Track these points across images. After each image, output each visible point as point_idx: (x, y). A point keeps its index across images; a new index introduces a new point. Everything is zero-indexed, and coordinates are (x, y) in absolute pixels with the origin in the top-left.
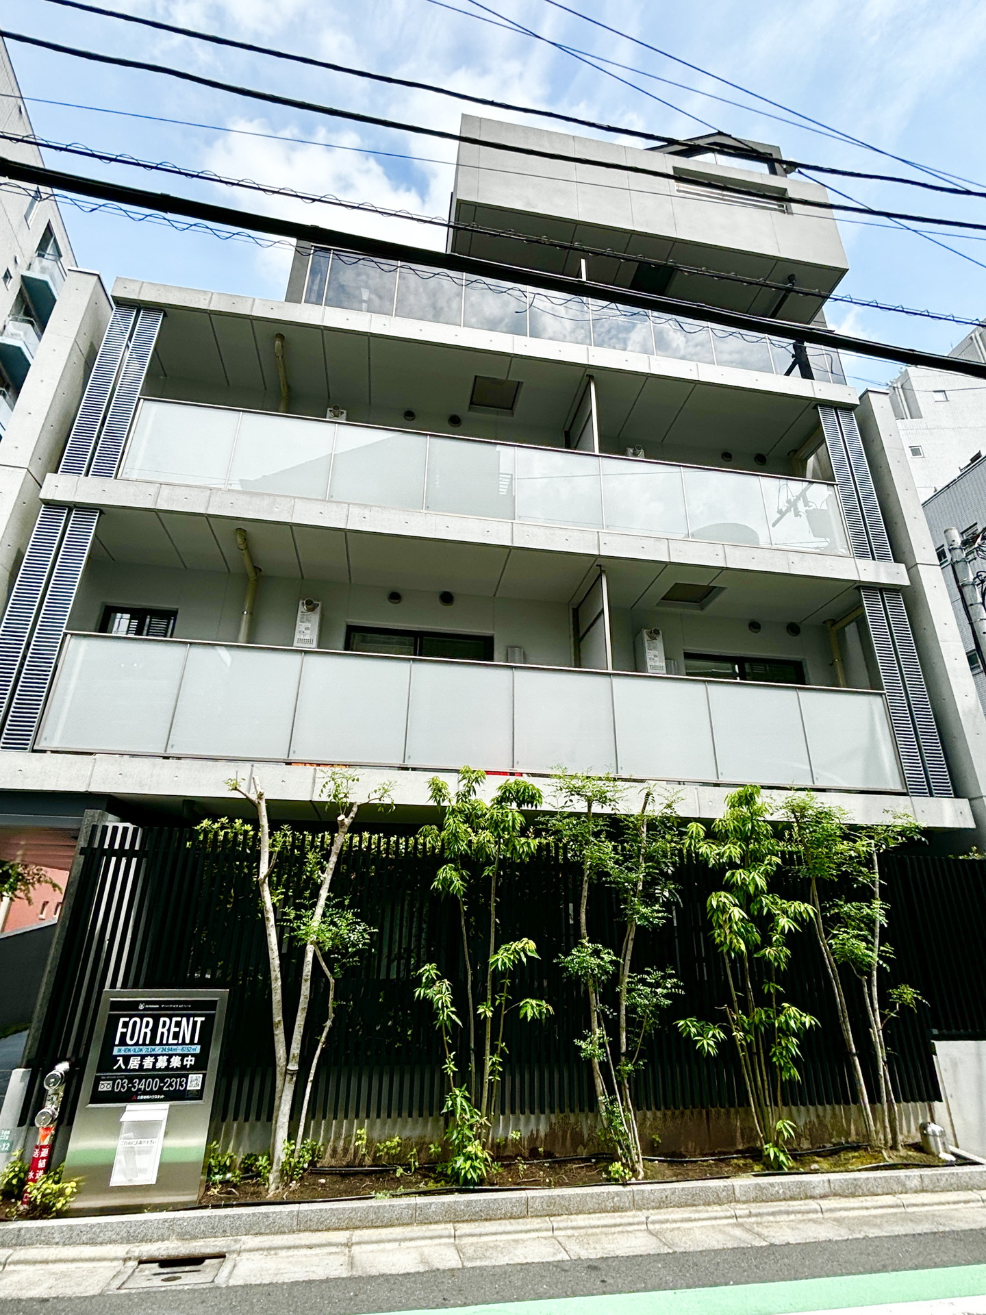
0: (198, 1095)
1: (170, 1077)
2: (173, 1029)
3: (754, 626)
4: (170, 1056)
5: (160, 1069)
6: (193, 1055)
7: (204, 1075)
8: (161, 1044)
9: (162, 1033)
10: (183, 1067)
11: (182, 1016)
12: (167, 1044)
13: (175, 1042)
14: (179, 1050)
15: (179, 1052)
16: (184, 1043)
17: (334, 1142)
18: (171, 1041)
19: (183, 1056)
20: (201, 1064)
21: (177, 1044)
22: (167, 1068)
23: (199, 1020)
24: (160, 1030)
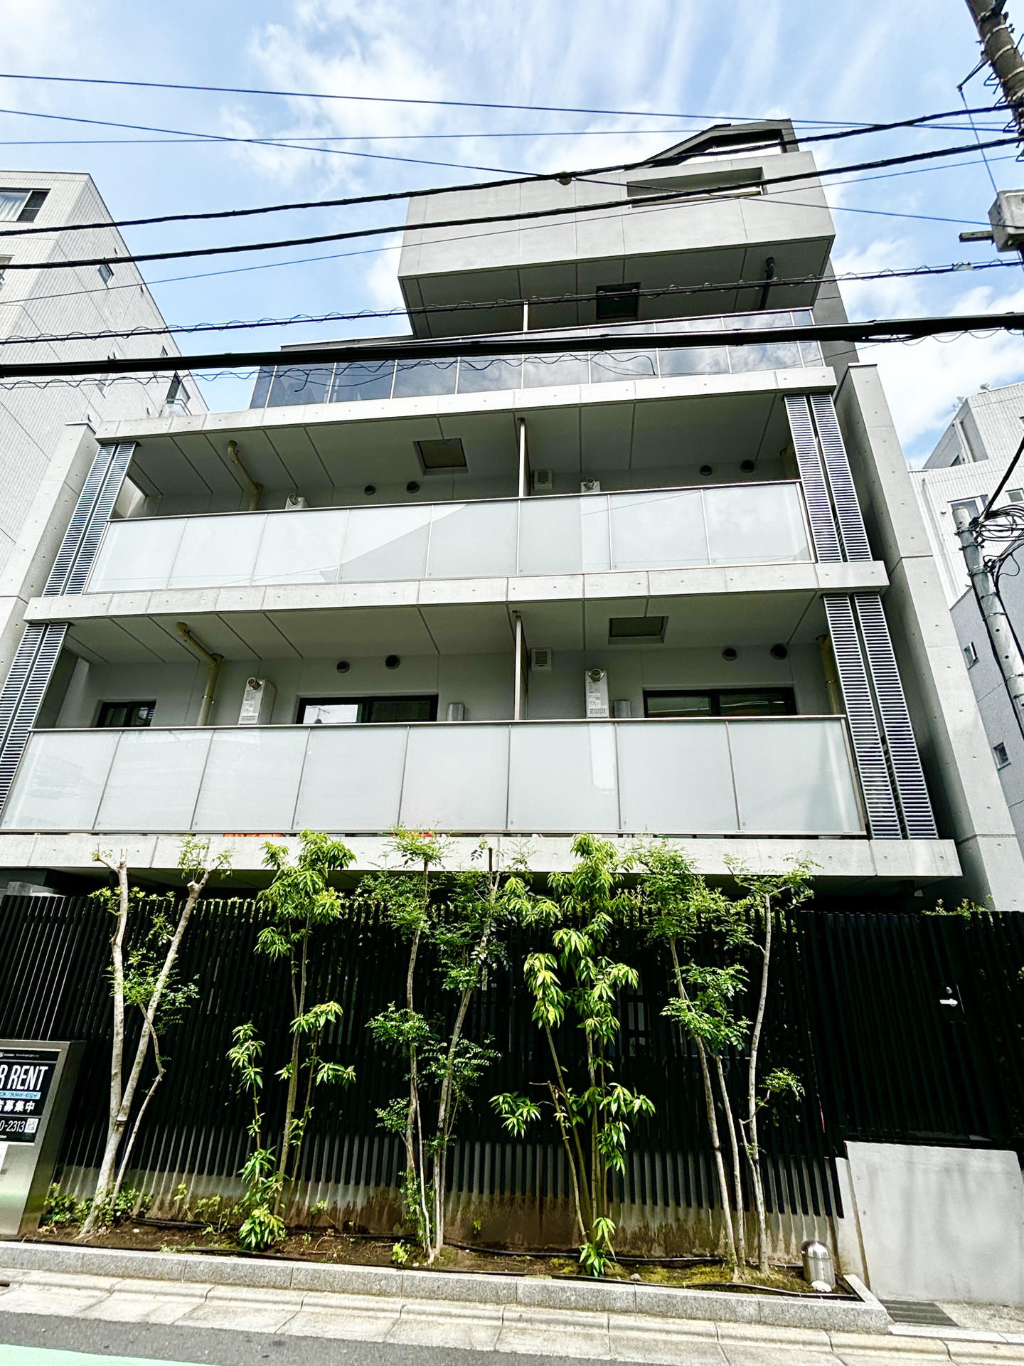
0: (31, 1138)
1: (14, 1119)
2: (23, 1076)
3: (730, 653)
4: (16, 1100)
5: (7, 1113)
6: (34, 1101)
7: (40, 1119)
8: (11, 1089)
9: (13, 1080)
10: (25, 1112)
11: (30, 1064)
12: (16, 1090)
13: (22, 1088)
14: (24, 1095)
15: (24, 1097)
16: (28, 1090)
17: (163, 1194)
18: (19, 1087)
19: (26, 1101)
20: (37, 1112)
21: (23, 1090)
22: (12, 1112)
23: (44, 1068)
24: (12, 1076)
